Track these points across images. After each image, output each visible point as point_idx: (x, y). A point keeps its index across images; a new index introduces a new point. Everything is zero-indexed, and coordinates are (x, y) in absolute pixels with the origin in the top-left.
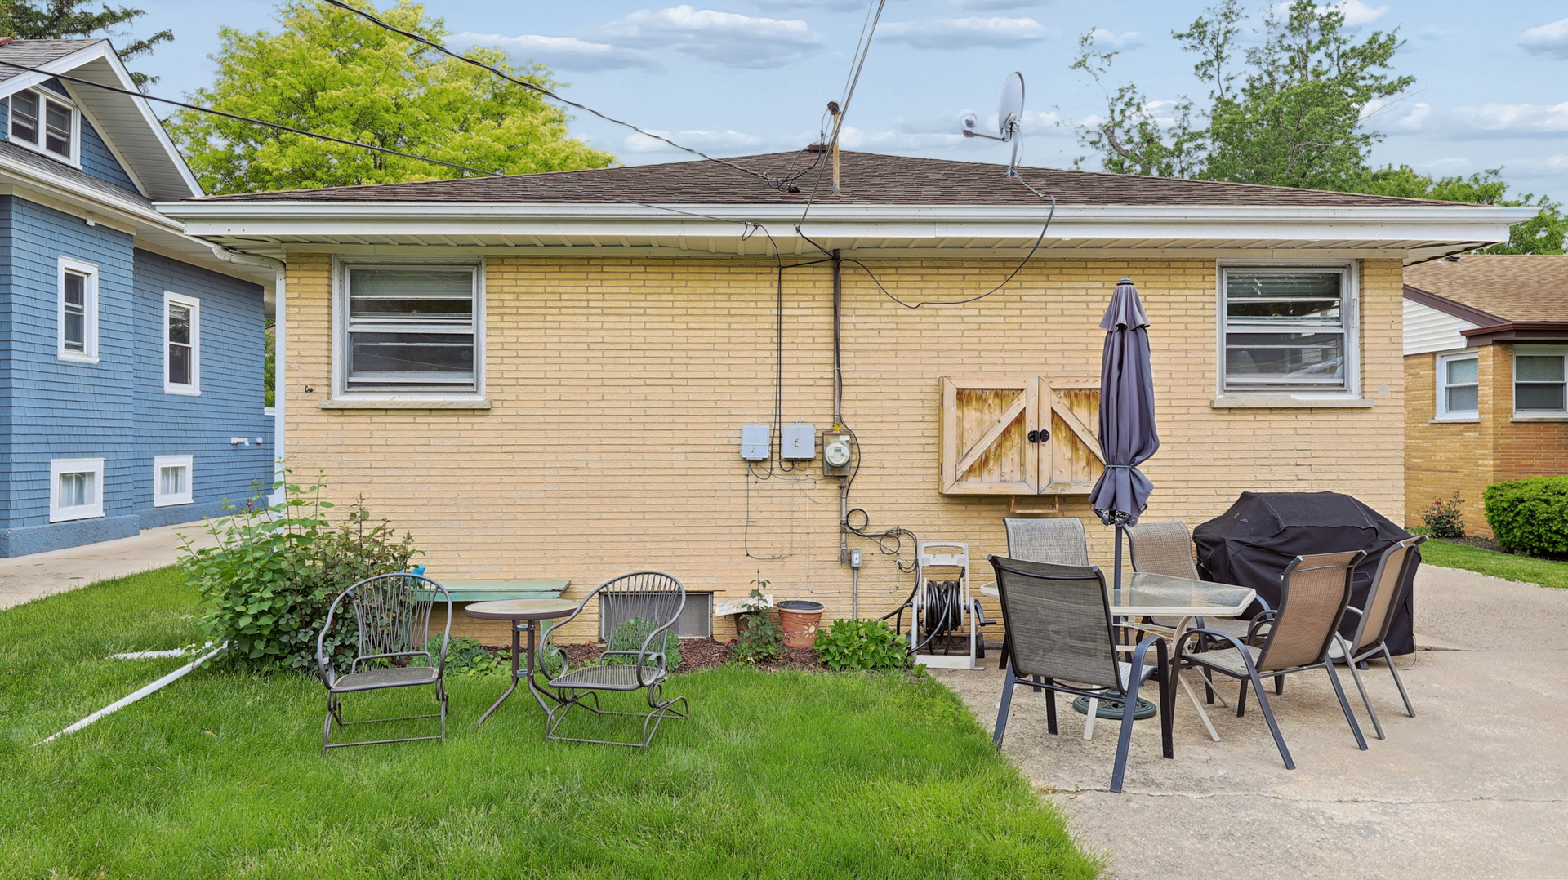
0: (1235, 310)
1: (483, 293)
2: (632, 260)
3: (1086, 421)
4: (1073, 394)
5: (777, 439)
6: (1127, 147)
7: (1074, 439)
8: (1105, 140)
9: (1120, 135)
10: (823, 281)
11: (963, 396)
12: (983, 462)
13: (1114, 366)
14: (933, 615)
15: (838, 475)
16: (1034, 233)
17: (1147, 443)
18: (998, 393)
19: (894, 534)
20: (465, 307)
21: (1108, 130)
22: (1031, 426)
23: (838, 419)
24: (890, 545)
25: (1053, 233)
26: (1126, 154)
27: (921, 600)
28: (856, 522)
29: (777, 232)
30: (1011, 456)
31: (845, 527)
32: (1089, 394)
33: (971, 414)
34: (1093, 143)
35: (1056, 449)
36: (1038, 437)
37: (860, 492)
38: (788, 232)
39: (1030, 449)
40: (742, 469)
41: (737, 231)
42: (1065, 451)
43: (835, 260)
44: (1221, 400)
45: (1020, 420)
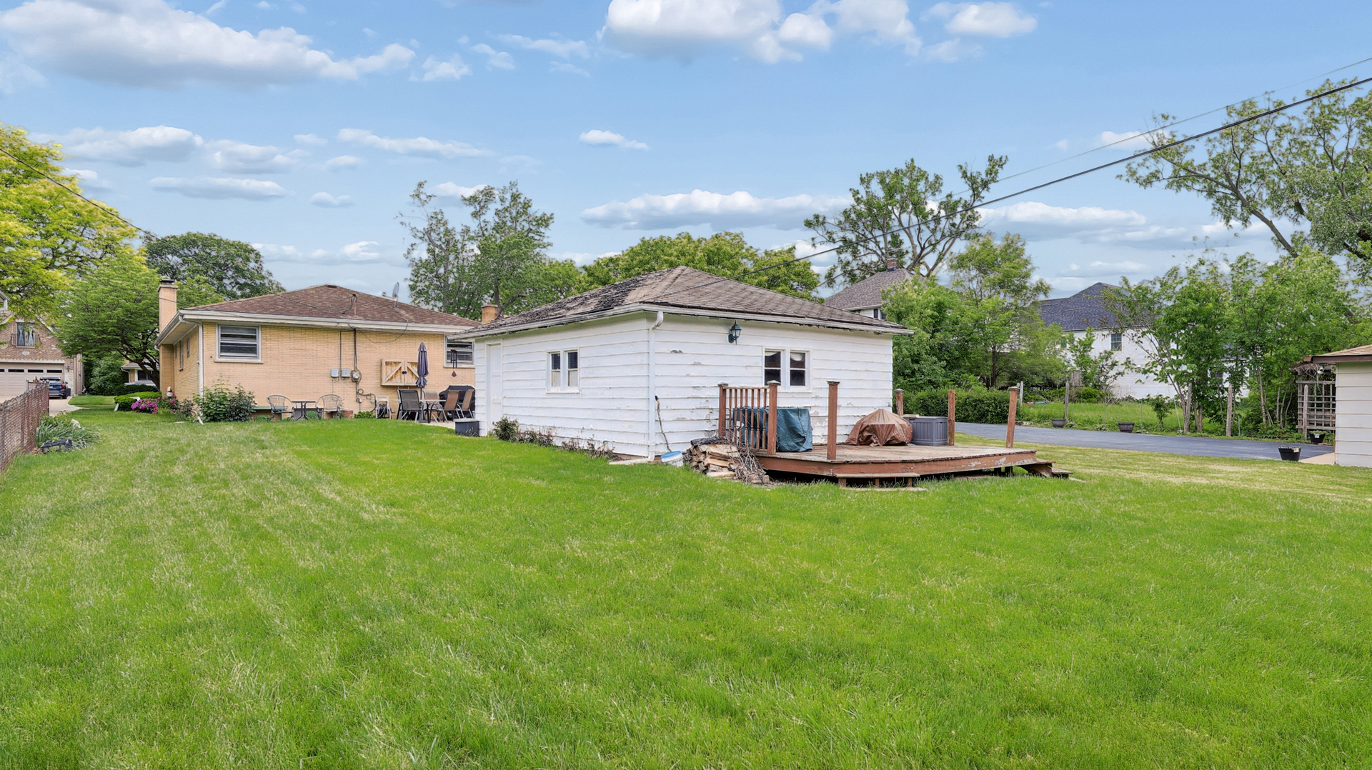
0: (449, 346)
1: (259, 334)
2: (302, 328)
3: (415, 370)
4: (412, 363)
5: (341, 372)
6: (439, 243)
7: (412, 373)
8: (426, 237)
9: (434, 235)
10: (352, 335)
11: (387, 363)
12: (392, 378)
13: (420, 358)
14: (381, 411)
15: (356, 381)
16: (404, 328)
17: (426, 373)
18: (395, 363)
19: (370, 395)
20: (254, 337)
21: (428, 232)
22: (403, 370)
23: (355, 367)
24: (369, 397)
25: (408, 329)
26: (437, 246)
27: (378, 408)
28: (360, 392)
29: (343, 325)
30: (398, 377)
31: (357, 393)
32: (416, 363)
33: (389, 367)
34: (420, 238)
35: (408, 376)
36: (404, 373)
37: (361, 385)
38: (346, 325)
39: (403, 375)
40: (330, 379)
41: (335, 324)
42: (411, 376)
43: (354, 330)
44: (446, 365)
45: (400, 369)
